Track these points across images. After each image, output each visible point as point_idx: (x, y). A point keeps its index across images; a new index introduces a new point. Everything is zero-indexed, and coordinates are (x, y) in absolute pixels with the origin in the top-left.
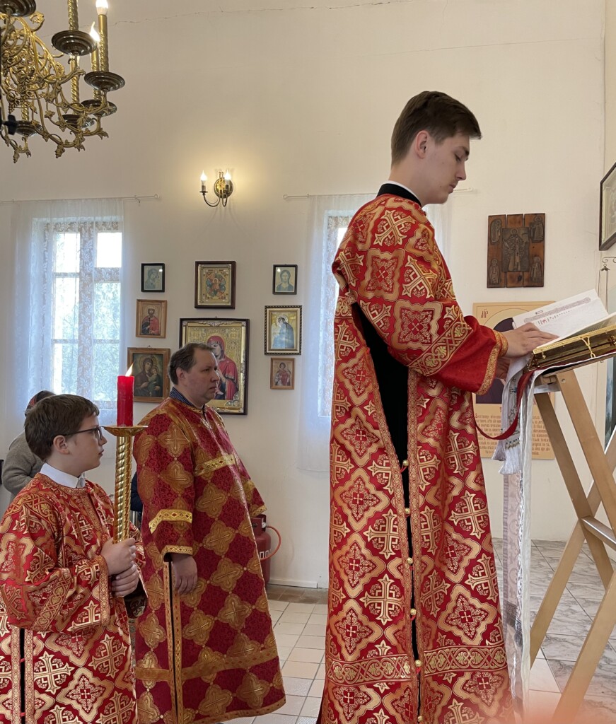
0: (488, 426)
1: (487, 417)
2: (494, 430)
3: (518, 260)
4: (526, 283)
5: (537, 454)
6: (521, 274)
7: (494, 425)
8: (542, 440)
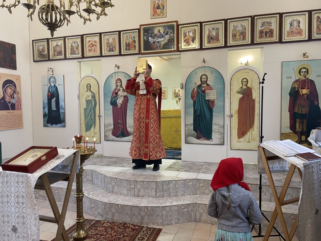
0: (4, 118)
1: (3, 115)
2: (6, 120)
3: (9, 59)
4: (12, 68)
5: (19, 127)
6: (10, 64)
7: (6, 118)
8: (20, 122)
